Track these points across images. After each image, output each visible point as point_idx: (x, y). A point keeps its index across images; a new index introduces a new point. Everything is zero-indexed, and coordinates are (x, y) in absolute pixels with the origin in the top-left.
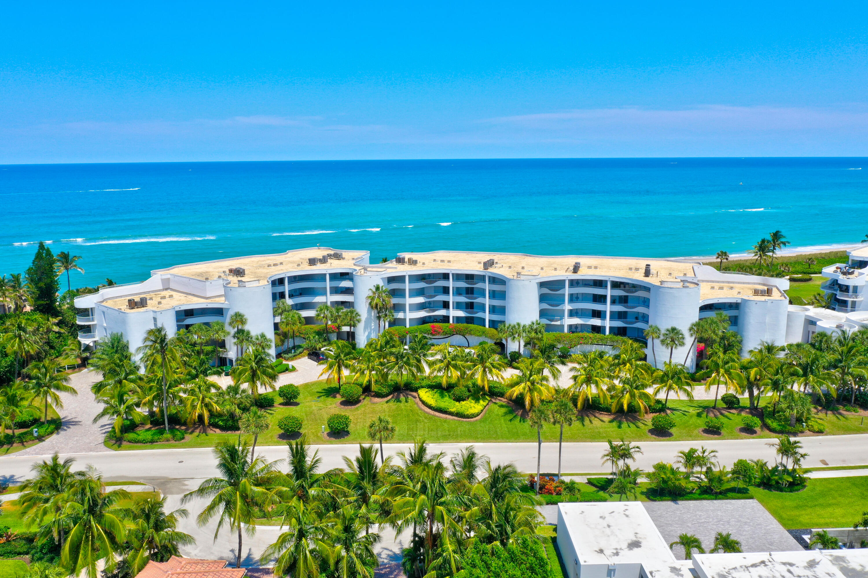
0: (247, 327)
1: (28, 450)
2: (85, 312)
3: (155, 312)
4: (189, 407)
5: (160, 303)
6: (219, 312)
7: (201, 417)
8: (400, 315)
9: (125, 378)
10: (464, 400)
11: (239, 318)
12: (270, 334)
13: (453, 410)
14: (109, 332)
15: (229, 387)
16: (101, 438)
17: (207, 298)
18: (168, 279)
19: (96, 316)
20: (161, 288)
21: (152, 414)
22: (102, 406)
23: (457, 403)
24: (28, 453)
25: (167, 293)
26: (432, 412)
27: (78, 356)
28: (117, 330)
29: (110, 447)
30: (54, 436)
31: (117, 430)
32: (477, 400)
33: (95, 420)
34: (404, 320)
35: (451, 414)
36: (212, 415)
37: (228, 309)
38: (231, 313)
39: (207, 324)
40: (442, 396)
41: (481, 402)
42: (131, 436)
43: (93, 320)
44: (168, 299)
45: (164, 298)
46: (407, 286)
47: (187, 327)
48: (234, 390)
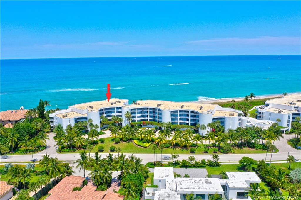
0: (92, 123)
1: (39, 153)
2: (52, 118)
3: (69, 119)
4: (77, 143)
5: (71, 116)
6: (86, 118)
7: (80, 146)
8: (135, 119)
9: (62, 136)
10: (145, 143)
11: (91, 120)
12: (99, 124)
13: (142, 145)
14: (58, 123)
15: (87, 139)
16: (56, 151)
17: (83, 114)
18: (73, 109)
19: (54, 119)
20: (71, 111)
21: (68, 145)
22: (56, 143)
23: (143, 144)
24: (39, 154)
25: (72, 113)
26: (137, 146)
27: (50, 129)
28: (60, 123)
29: (58, 153)
30: (45, 150)
31: (60, 149)
32: (148, 143)
33: (55, 146)
34: (136, 120)
35: (141, 146)
36: (82, 145)
37: (88, 118)
38: (89, 119)
39: (82, 121)
40: (140, 142)
41: (149, 143)
42: (63, 150)
43: (54, 120)
44: (73, 115)
45: (72, 114)
46: (136, 111)
47: (78, 122)
48: (88, 139)
